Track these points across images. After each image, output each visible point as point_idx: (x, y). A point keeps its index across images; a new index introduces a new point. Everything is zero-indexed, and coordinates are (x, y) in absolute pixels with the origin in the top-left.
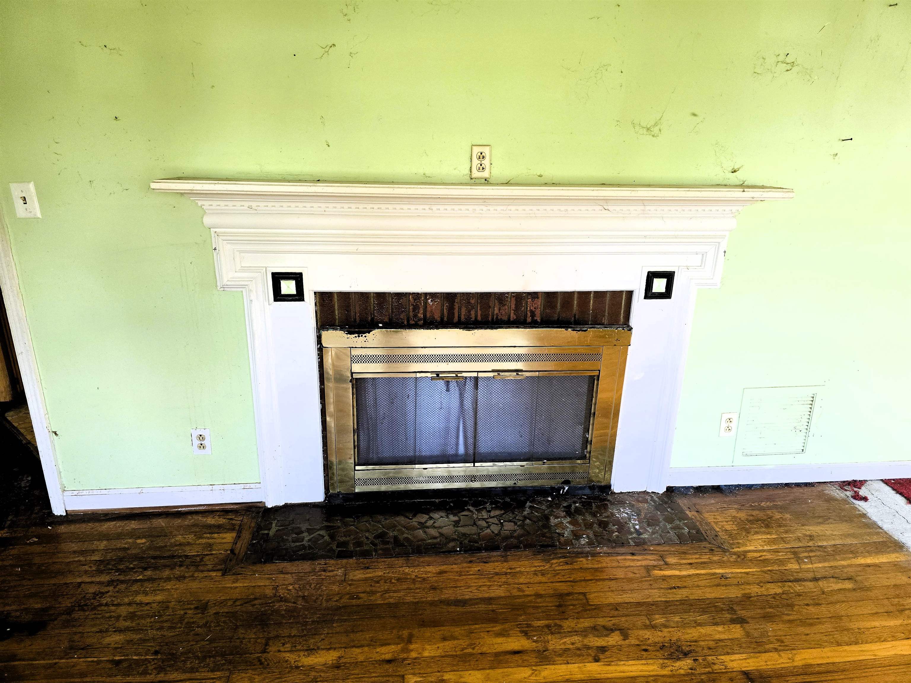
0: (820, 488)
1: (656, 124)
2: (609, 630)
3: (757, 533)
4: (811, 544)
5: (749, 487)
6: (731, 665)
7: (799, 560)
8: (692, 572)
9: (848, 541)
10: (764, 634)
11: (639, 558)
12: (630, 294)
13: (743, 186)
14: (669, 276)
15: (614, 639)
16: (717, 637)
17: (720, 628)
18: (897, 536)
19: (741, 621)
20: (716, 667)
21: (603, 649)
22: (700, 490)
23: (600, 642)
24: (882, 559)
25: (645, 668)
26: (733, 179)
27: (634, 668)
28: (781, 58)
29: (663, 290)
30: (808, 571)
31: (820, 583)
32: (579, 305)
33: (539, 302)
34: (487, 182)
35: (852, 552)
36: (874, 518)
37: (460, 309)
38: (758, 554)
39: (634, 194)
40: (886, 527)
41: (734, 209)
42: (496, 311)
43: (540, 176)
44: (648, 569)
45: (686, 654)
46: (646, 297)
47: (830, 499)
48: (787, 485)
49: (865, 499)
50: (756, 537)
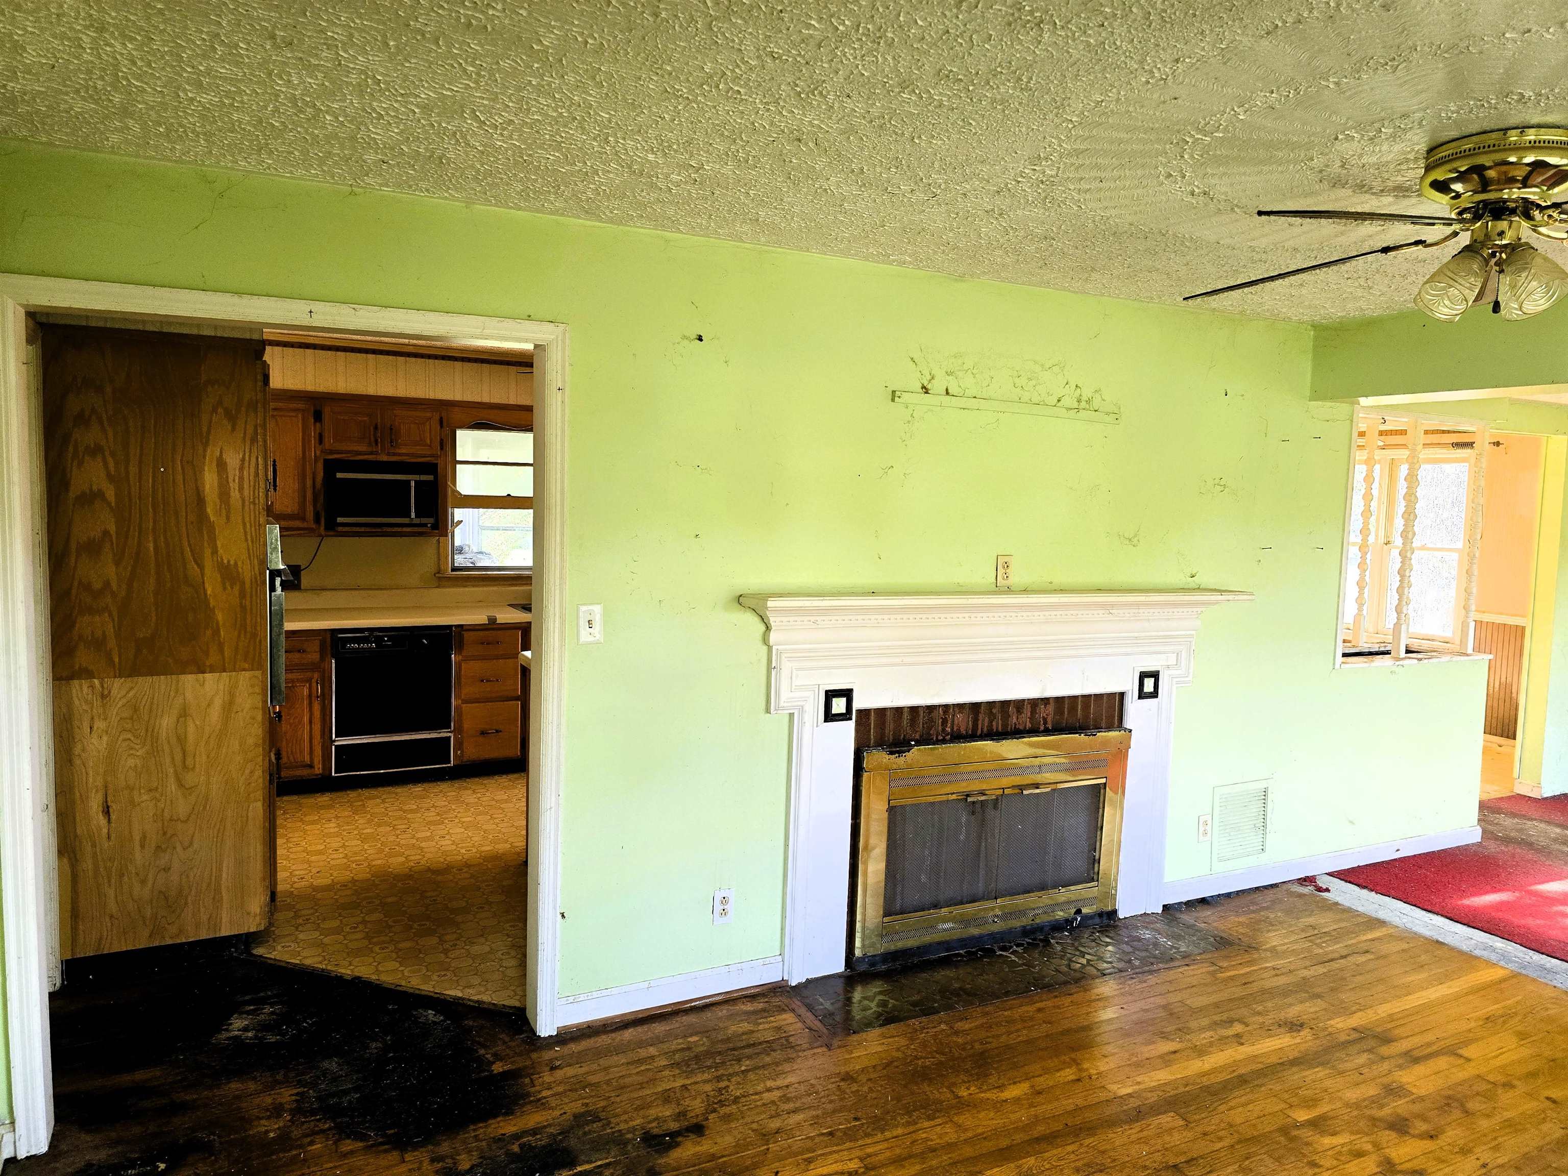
0: (1285, 887)
1: (1135, 536)
2: (1230, 1022)
3: (1269, 931)
4: (1316, 932)
5: (1228, 895)
6: (1339, 1026)
7: (1319, 946)
8: (1248, 969)
9: (1343, 925)
10: (1342, 1002)
11: (1196, 967)
12: (1122, 695)
13: (1199, 589)
14: (1155, 675)
15: (1238, 1028)
16: (1312, 1010)
17: (1307, 1004)
18: (1374, 915)
19: (1318, 996)
20: (1330, 1029)
21: (1238, 1036)
22: (1190, 904)
23: (1230, 1032)
24: (1377, 934)
25: (1280, 1041)
26: (1193, 583)
27: (1273, 1043)
28: (1217, 481)
29: (1152, 690)
30: (1332, 952)
31: (1349, 959)
32: (1083, 709)
33: (1051, 708)
34: (1009, 590)
35: (1352, 933)
36: (1347, 903)
37: (983, 720)
38: (1285, 947)
39: (1148, 599)
40: (1360, 909)
41: (1199, 610)
42: (1015, 720)
43: (1051, 583)
44: (1213, 974)
45: (1302, 1025)
46: (1140, 697)
47: (1301, 896)
48: (1257, 888)
49: (1327, 890)
50: (1271, 934)
